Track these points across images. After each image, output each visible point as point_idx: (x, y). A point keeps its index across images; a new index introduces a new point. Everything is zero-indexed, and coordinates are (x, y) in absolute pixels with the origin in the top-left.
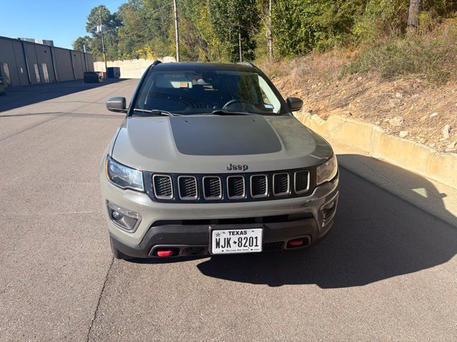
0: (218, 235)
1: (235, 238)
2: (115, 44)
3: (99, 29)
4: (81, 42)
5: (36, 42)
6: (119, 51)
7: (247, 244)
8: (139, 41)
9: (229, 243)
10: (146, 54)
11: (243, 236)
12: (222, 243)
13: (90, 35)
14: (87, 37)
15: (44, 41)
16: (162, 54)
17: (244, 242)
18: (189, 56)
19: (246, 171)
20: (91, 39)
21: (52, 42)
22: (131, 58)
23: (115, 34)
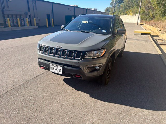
0: (51, 66)
1: (55, 68)
2: (119, 9)
3: (113, 4)
4: (108, 9)
5: (92, 9)
6: (120, 12)
7: (58, 71)
8: (128, 8)
9: (54, 69)
10: (129, 13)
11: (57, 68)
12: (52, 68)
13: (111, 6)
14: (110, 7)
15: (95, 9)
16: (136, 13)
17: (57, 70)
18: (146, 14)
19: (61, 48)
20: (111, 8)
21: (97, 9)
22: (124, 15)
23: (120, 6)
